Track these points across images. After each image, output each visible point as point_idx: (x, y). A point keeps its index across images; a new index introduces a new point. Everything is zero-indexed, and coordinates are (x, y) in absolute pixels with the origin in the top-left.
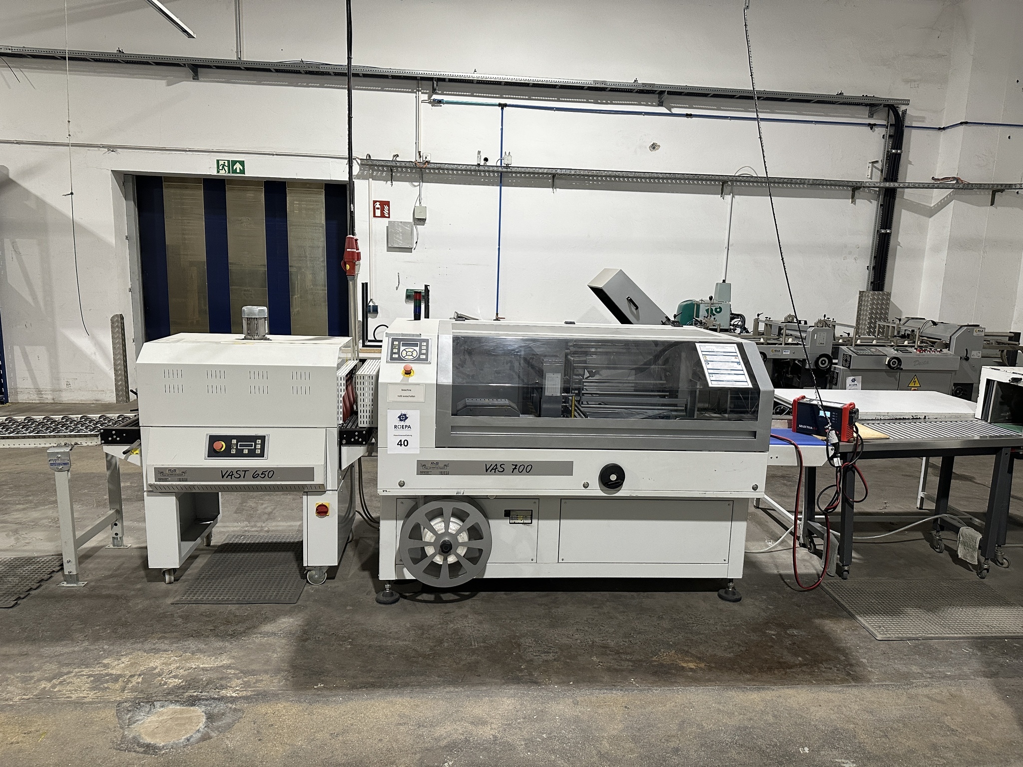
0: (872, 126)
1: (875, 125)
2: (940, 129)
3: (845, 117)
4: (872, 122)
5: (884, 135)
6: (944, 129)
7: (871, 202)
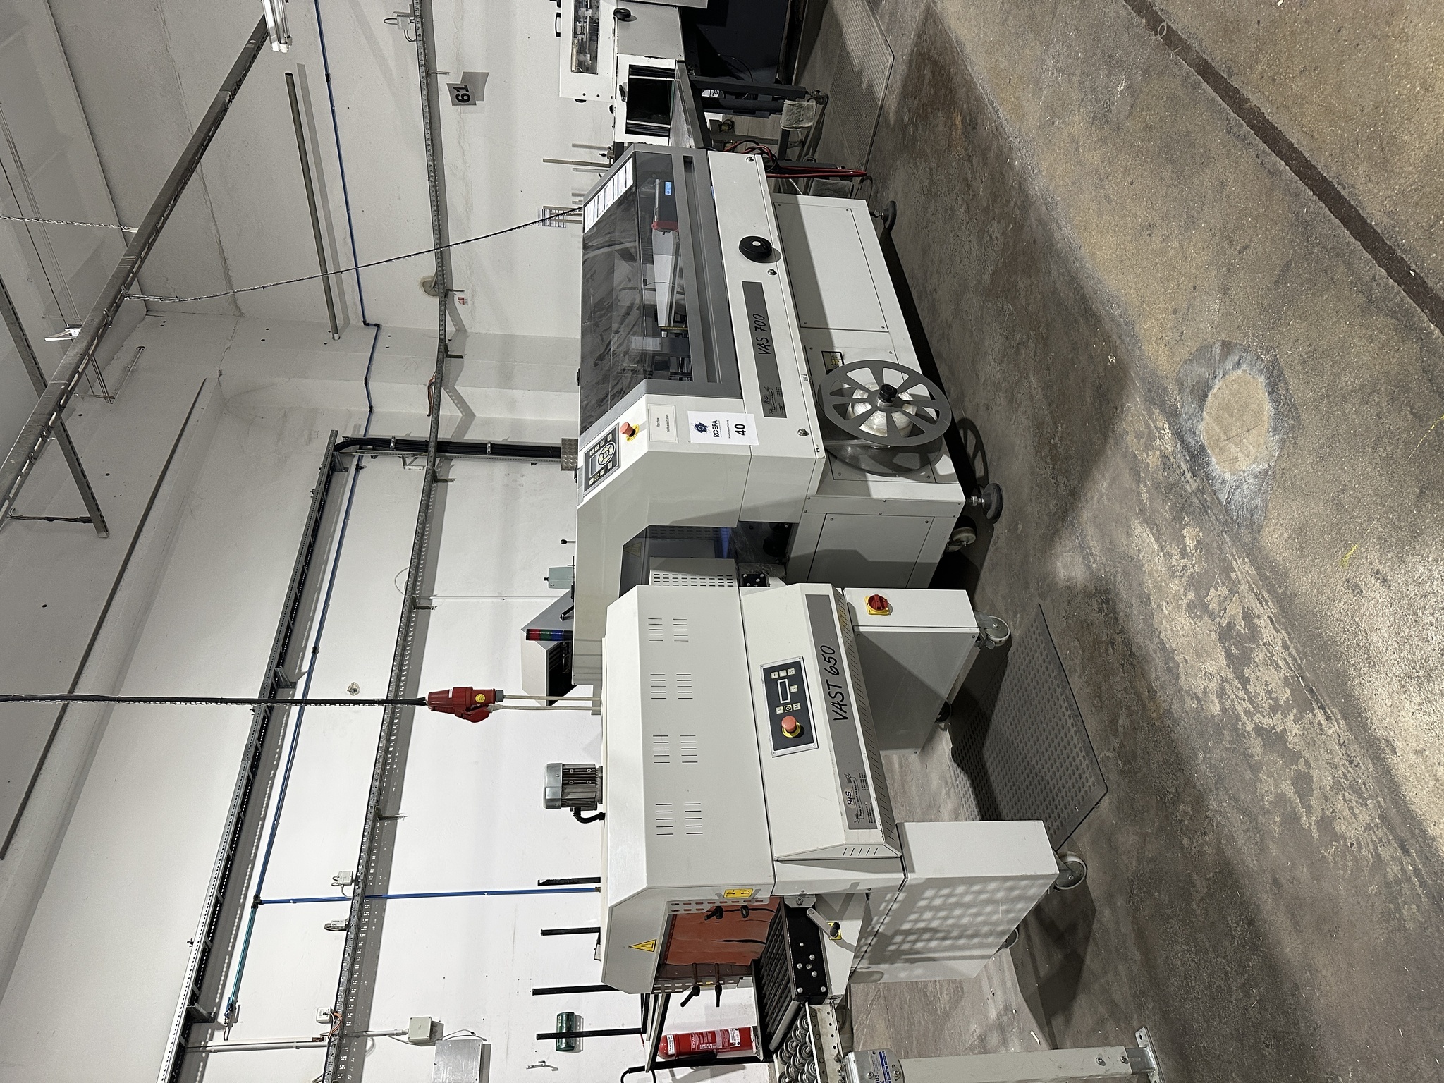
0: (359, 468)
1: (357, 465)
2: (371, 411)
3: (344, 492)
4: (354, 467)
5: (372, 457)
6: (371, 407)
7: (453, 465)
